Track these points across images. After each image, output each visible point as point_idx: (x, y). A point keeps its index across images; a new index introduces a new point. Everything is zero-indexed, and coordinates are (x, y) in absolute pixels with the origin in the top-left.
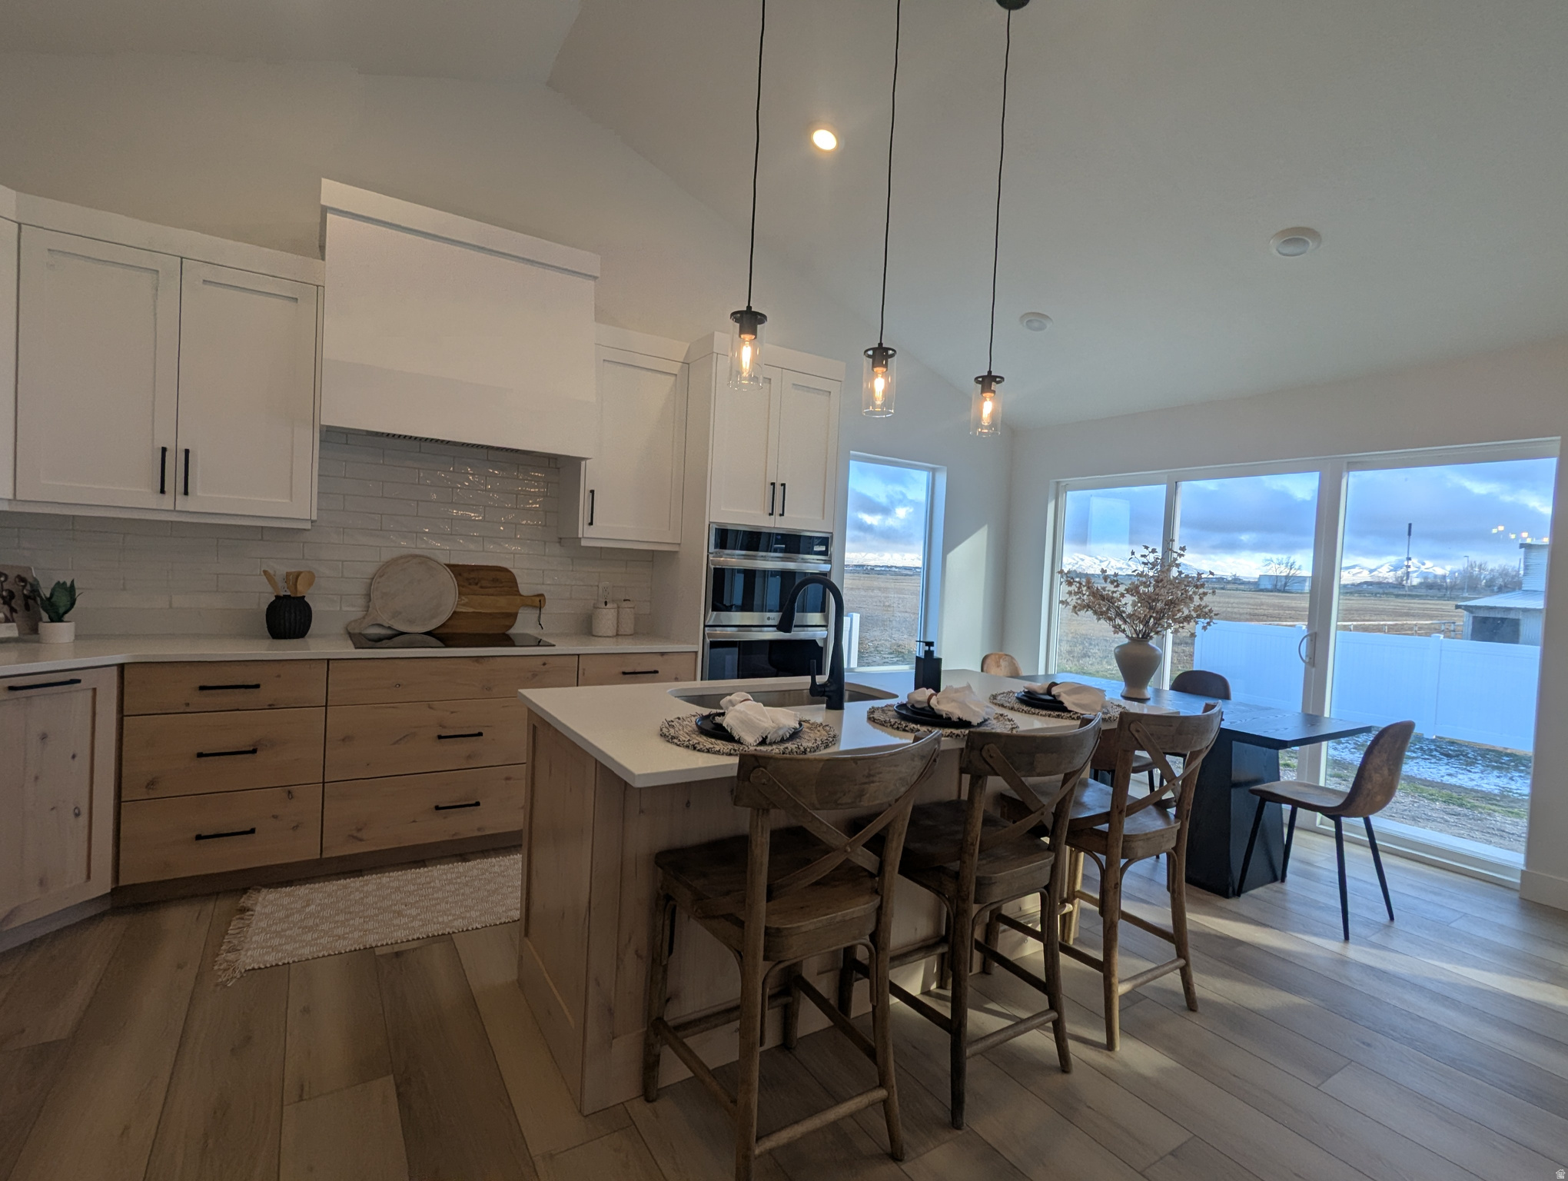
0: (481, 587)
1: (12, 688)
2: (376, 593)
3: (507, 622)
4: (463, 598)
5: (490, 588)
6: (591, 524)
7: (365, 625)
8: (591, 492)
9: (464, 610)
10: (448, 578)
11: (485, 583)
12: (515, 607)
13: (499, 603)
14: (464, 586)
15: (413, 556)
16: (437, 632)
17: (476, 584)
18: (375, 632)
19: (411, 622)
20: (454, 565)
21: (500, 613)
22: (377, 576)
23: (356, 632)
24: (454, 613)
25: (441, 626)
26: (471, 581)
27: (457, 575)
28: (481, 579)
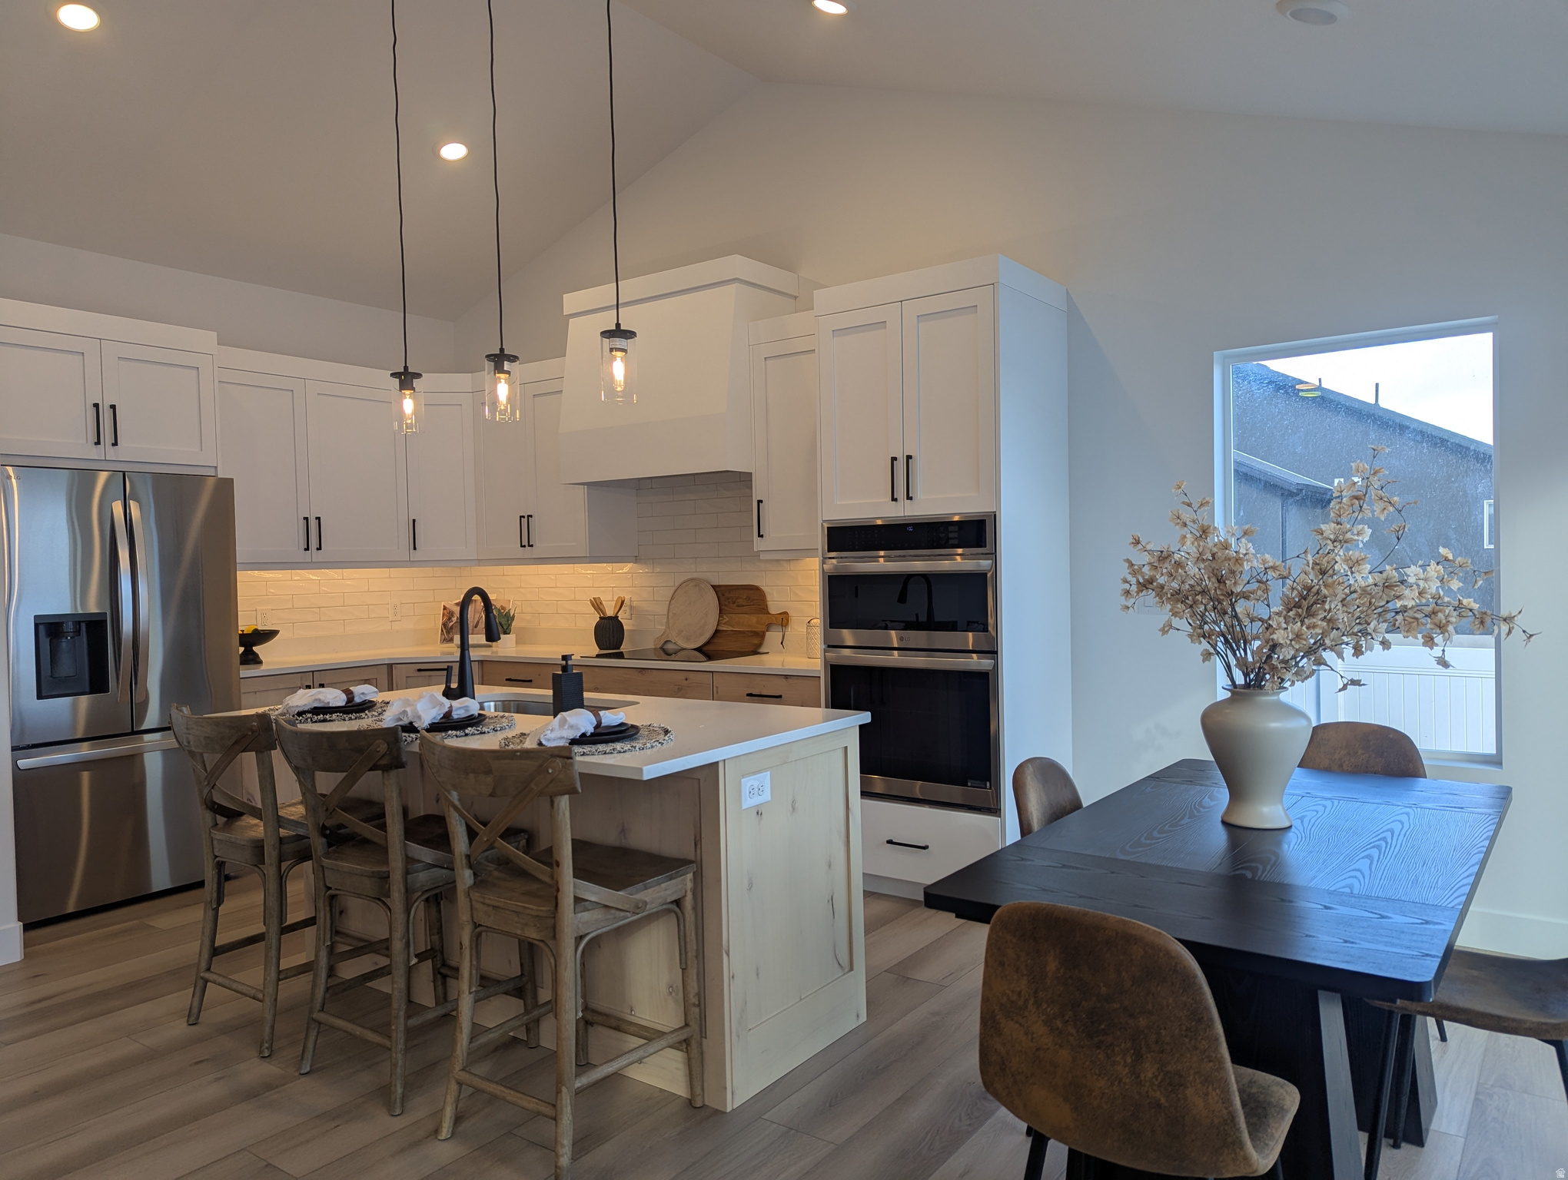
0: (738, 606)
1: (419, 670)
2: (670, 614)
3: (756, 641)
4: (725, 617)
5: (744, 606)
6: (762, 536)
7: (662, 642)
8: (760, 502)
9: (725, 629)
10: (712, 598)
11: (740, 602)
12: (761, 625)
13: (750, 621)
14: (726, 605)
15: (692, 580)
16: (705, 649)
17: (734, 603)
18: (669, 647)
19: (688, 639)
20: (719, 586)
21: (751, 632)
22: (672, 598)
23: (658, 647)
24: (717, 631)
25: (707, 643)
26: (730, 600)
27: (720, 595)
28: (738, 598)
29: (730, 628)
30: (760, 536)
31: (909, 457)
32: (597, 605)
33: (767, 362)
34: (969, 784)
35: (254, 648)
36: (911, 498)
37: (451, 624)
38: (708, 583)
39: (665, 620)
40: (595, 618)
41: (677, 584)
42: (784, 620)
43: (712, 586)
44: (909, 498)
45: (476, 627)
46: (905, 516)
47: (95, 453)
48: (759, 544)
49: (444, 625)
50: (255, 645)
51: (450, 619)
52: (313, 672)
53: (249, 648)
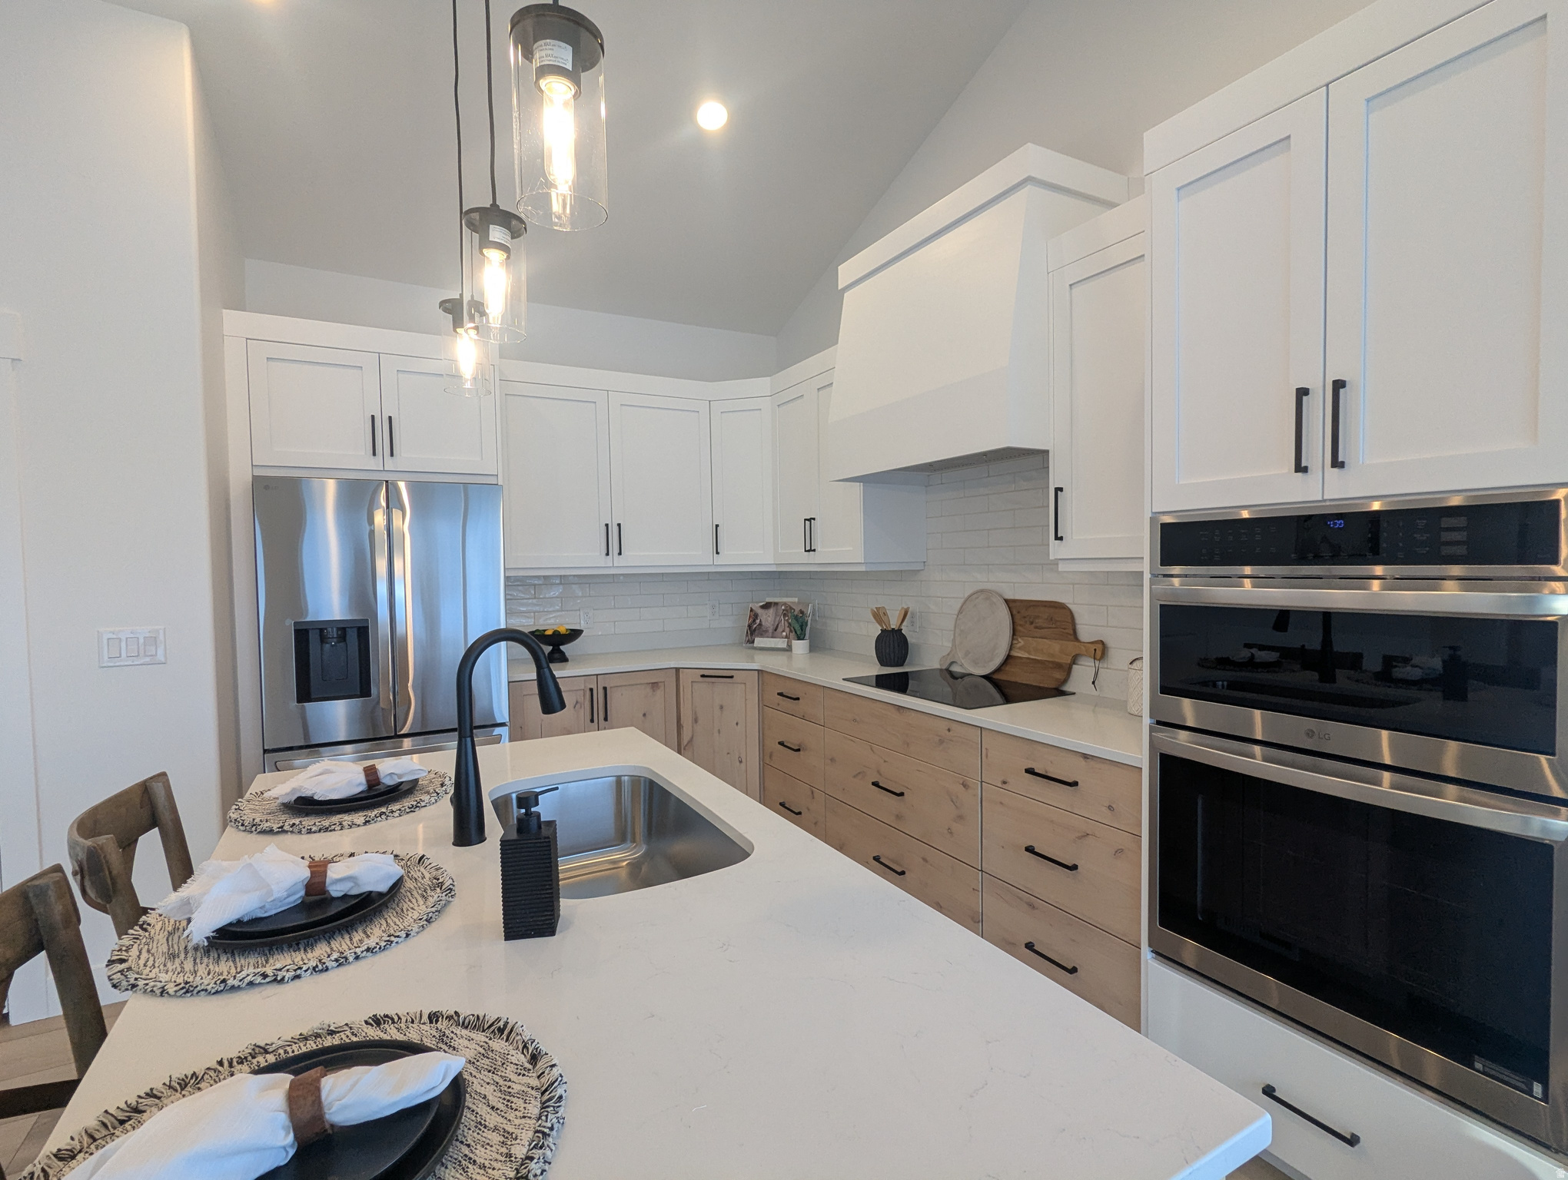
0: (1036, 627)
1: (703, 676)
2: (957, 630)
3: (1059, 675)
4: (1020, 640)
5: (1043, 628)
6: (1061, 539)
7: (948, 662)
8: (1058, 490)
9: (1019, 655)
10: (1004, 614)
11: (1040, 622)
12: (1067, 655)
13: (1052, 649)
14: (1021, 625)
15: (982, 591)
16: (995, 676)
17: (1032, 623)
18: (955, 669)
19: (975, 662)
20: (1014, 601)
21: (1052, 662)
22: (960, 612)
23: (944, 668)
24: (1009, 658)
25: (998, 670)
26: (1026, 619)
27: (1014, 612)
28: (1038, 617)
29: (1026, 655)
30: (1058, 538)
31: (1338, 385)
32: (879, 615)
33: (1074, 291)
34: (1478, 1065)
35: (562, 647)
36: (1342, 465)
37: (755, 626)
38: (1001, 596)
39: (952, 637)
40: (876, 630)
41: (966, 596)
42: (1100, 650)
43: (1007, 601)
44: (1337, 463)
45: (776, 630)
46: (1325, 501)
47: (374, 464)
48: (1056, 550)
49: (750, 626)
50: (563, 644)
51: (754, 621)
52: (597, 675)
53: (556, 648)
